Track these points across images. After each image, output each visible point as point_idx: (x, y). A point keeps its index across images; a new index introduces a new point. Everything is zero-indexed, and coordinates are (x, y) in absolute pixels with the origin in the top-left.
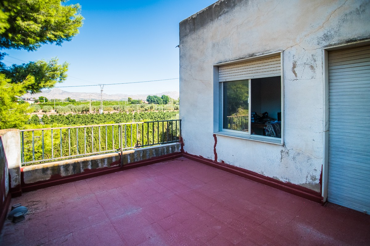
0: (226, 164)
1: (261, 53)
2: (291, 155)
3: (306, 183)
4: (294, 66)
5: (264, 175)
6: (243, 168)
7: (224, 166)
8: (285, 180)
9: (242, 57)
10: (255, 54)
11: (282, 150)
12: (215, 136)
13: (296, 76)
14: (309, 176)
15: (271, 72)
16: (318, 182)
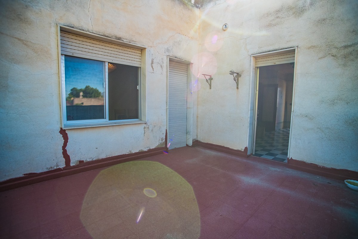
0: (86, 163)
1: (128, 41)
2: (150, 129)
3: (159, 145)
4: (152, 63)
5: (132, 153)
6: (110, 156)
7: (84, 166)
8: (147, 149)
9: (107, 35)
10: (122, 39)
11: (145, 127)
12: (63, 132)
13: (153, 70)
14: (160, 139)
15: (130, 61)
16: (164, 140)
